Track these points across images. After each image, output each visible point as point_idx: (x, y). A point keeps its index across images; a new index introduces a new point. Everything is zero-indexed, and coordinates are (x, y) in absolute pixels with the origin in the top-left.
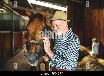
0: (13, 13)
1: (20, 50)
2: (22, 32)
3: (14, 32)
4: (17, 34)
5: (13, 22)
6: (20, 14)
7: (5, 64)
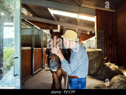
0: (34, 28)
1: (41, 69)
2: (43, 48)
3: (34, 49)
4: (38, 50)
5: (33, 37)
6: (41, 28)
7: (26, 83)
